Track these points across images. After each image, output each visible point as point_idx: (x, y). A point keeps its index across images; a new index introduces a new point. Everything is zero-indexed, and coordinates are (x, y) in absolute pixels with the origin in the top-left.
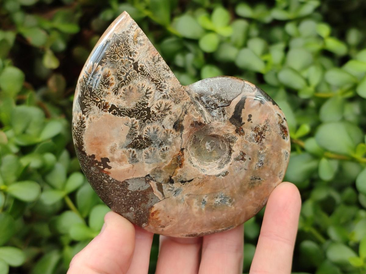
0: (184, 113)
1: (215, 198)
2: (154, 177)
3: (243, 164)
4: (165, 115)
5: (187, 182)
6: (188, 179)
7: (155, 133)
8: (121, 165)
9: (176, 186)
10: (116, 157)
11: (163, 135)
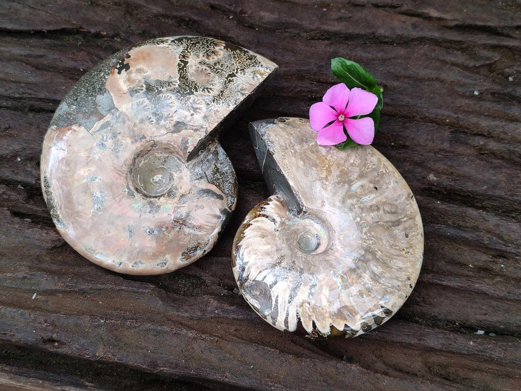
0: (195, 128)
1: (101, 190)
2: (116, 116)
4: (189, 110)
7: (168, 105)
8: (125, 82)
9: (109, 143)
10: (133, 75)
11: (166, 114)
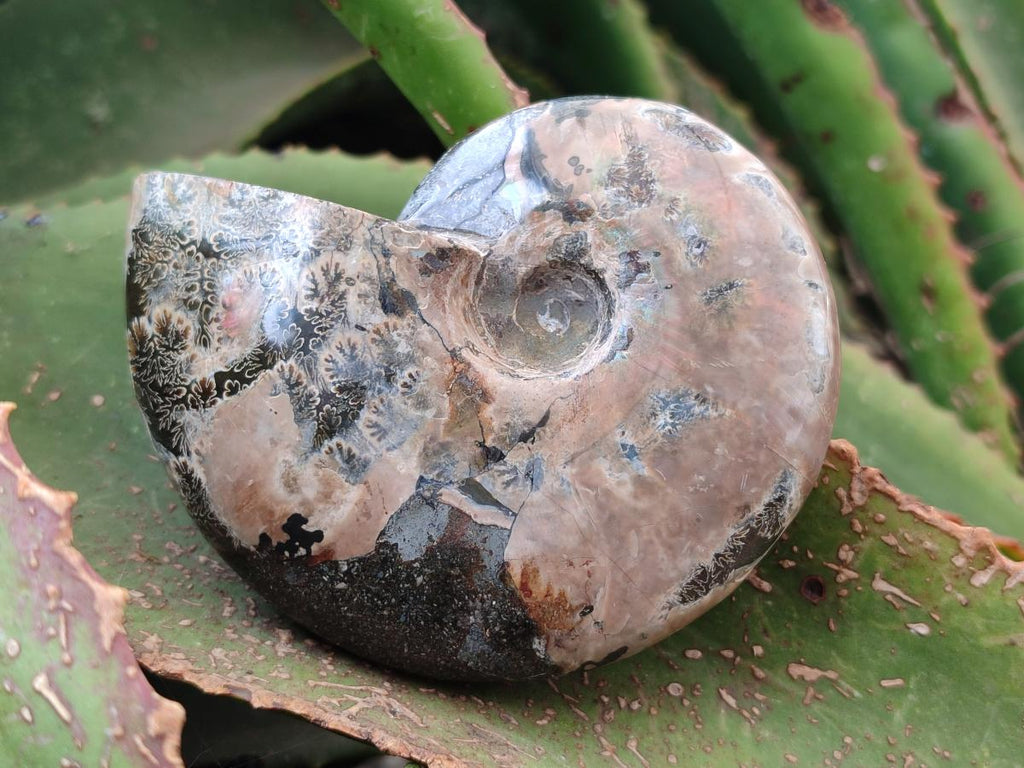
0: (382, 260)
1: (649, 419)
2: (439, 475)
3: (650, 280)
4: (342, 296)
5: (538, 430)
6: (535, 419)
7: (353, 358)
8: (336, 504)
9: (516, 458)
10: (310, 492)
11: (376, 350)
